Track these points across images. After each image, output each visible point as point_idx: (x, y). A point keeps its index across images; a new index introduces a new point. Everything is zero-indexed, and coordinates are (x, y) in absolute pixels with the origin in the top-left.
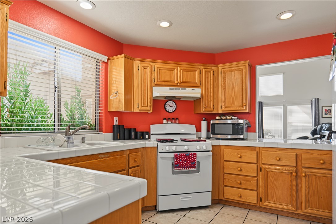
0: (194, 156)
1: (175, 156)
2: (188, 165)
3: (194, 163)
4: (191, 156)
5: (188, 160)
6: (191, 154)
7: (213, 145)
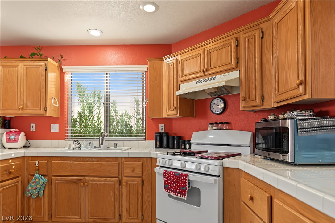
0: (184, 179)
1: (165, 173)
2: (178, 190)
3: (184, 188)
4: (181, 178)
5: (178, 183)
6: (182, 174)
7: (226, 166)
